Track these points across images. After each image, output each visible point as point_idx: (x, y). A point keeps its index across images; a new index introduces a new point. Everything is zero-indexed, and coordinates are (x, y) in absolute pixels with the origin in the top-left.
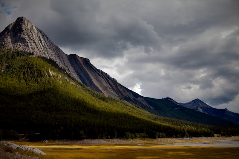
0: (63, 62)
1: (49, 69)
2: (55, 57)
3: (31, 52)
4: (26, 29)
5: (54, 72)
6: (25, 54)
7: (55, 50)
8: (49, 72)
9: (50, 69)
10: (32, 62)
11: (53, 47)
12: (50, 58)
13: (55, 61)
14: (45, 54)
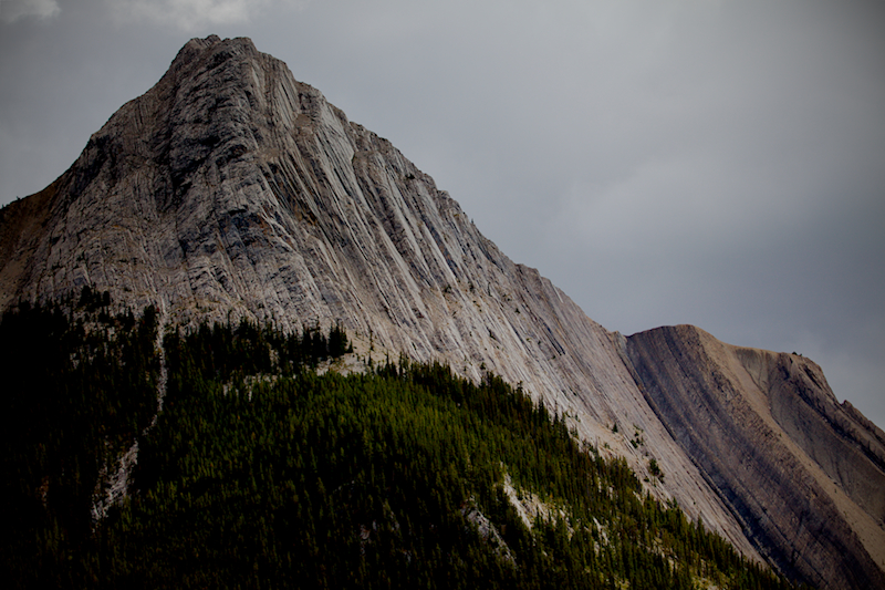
0: (594, 402)
1: (498, 477)
2: (528, 363)
3: (325, 332)
4: (263, 132)
5: (542, 499)
6: (273, 355)
7: (514, 296)
8: (504, 498)
9: (507, 477)
10: (342, 419)
11: (500, 278)
12: (490, 377)
13: (535, 400)
14: (439, 342)
